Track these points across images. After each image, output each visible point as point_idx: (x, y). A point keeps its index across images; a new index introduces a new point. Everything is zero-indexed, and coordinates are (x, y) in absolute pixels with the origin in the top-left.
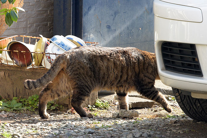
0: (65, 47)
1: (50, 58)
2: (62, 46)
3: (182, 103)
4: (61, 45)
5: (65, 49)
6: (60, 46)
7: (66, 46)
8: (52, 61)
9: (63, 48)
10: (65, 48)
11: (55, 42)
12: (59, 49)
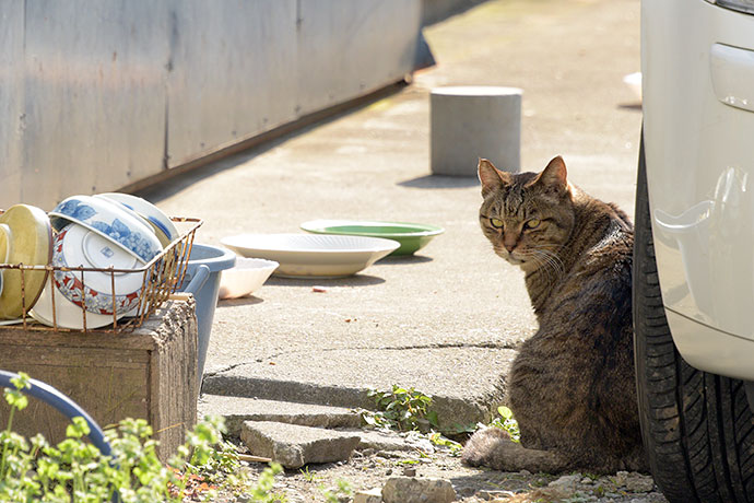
0: (133, 239)
1: (82, 286)
2: (123, 239)
3: (681, 444)
4: (118, 234)
5: (134, 249)
6: (115, 238)
7: (135, 237)
8: (88, 296)
9: (125, 243)
10: (134, 245)
11: (89, 221)
12: (108, 250)
